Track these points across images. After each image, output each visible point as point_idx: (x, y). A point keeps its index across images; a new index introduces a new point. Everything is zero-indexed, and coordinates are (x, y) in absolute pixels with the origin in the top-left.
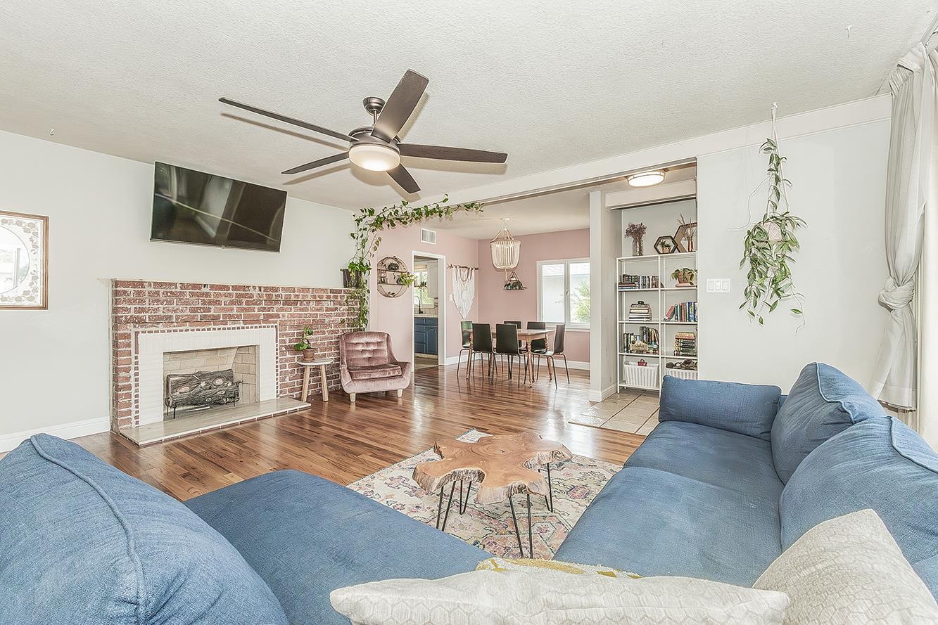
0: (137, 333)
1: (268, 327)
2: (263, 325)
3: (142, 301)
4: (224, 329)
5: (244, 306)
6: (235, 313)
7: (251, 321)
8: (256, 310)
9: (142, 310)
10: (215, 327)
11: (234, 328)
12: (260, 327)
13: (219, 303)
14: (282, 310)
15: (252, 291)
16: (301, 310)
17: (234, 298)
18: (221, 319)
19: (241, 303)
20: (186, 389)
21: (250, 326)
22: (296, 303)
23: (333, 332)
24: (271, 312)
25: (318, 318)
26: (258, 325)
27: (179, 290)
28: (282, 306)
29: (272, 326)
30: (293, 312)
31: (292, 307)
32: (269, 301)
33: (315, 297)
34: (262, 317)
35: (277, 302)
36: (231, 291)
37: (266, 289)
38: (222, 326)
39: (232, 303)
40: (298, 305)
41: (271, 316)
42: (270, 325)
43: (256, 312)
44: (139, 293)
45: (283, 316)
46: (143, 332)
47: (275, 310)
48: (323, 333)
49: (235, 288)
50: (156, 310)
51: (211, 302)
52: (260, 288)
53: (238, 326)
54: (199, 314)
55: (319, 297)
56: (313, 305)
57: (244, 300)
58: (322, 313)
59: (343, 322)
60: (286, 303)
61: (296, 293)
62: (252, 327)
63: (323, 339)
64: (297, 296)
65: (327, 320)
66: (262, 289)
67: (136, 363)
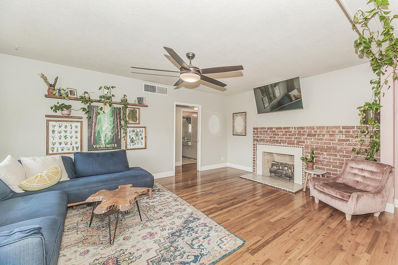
0: (257, 144)
1: (299, 147)
2: (296, 146)
3: (258, 134)
4: (280, 146)
5: (288, 136)
6: (284, 139)
7: (291, 143)
8: (293, 138)
9: (258, 137)
10: (277, 144)
11: (283, 146)
12: (295, 147)
13: (278, 135)
14: (306, 139)
15: (291, 130)
16: (318, 139)
17: (284, 133)
18: (279, 142)
19: (287, 135)
20: (275, 167)
21: (290, 146)
22: (315, 135)
23: (344, 156)
24: (300, 140)
25: (331, 145)
26: (294, 146)
27: (266, 130)
28: (306, 137)
29: (301, 147)
30: (313, 140)
31: (313, 138)
32: (299, 134)
33: (329, 132)
34: (296, 142)
35: (303, 135)
36: (283, 130)
37: (298, 128)
38: (279, 145)
39: (283, 135)
40: (317, 137)
41: (301, 142)
42: (300, 146)
43: (293, 139)
44: (257, 131)
45: (307, 142)
46: (258, 144)
47: (302, 139)
48: (336, 156)
49: (284, 128)
50: (261, 137)
51: (276, 134)
52: (295, 128)
53: (285, 145)
54: (272, 139)
55: (332, 132)
56: (327, 137)
57: (288, 134)
58: (334, 142)
59: (354, 150)
60: (309, 135)
61: (315, 130)
62: (291, 146)
63: (335, 159)
64: (316, 132)
65: (338, 147)
66: (296, 128)
67: (256, 154)
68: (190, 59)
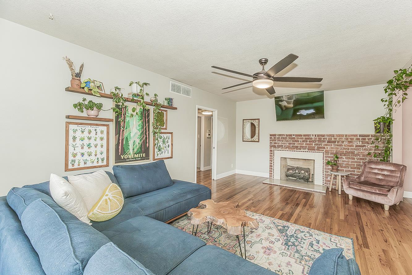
0: (274, 150)
1: (319, 152)
2: (316, 151)
3: (275, 140)
4: (300, 151)
5: (308, 143)
6: (304, 145)
7: (311, 149)
8: (313, 145)
9: (275, 143)
10: (296, 150)
11: (304, 152)
12: (315, 152)
13: (298, 141)
14: (326, 145)
15: (311, 137)
16: (337, 145)
17: (304, 139)
18: (299, 148)
19: (307, 141)
20: (291, 171)
21: (311, 151)
22: (335, 142)
23: (361, 159)
24: (321, 146)
25: (350, 150)
26: (314, 151)
27: (285, 137)
28: (326, 143)
29: (321, 152)
30: (333, 146)
31: (333, 144)
32: (320, 140)
33: (347, 139)
34: (316, 148)
35: (324, 141)
36: (303, 137)
37: (318, 135)
38: (299, 150)
39: (303, 141)
40: (336, 143)
41: (321, 148)
42: (320, 152)
43: (313, 146)
44: (274, 138)
45: (327, 148)
46: (276, 150)
47: (323, 145)
48: (354, 159)
49: (304, 135)
50: (279, 143)
51: (295, 141)
52: (315, 135)
53: (306, 151)
54: (291, 145)
55: (350, 139)
56: (346, 143)
57: (308, 140)
58: (352, 148)
59: (369, 154)
60: (329, 142)
61: (335, 137)
62: (311, 152)
63: (353, 162)
64: (336, 139)
65: (356, 152)
66: (317, 136)
67: (274, 159)
68: (263, 64)
